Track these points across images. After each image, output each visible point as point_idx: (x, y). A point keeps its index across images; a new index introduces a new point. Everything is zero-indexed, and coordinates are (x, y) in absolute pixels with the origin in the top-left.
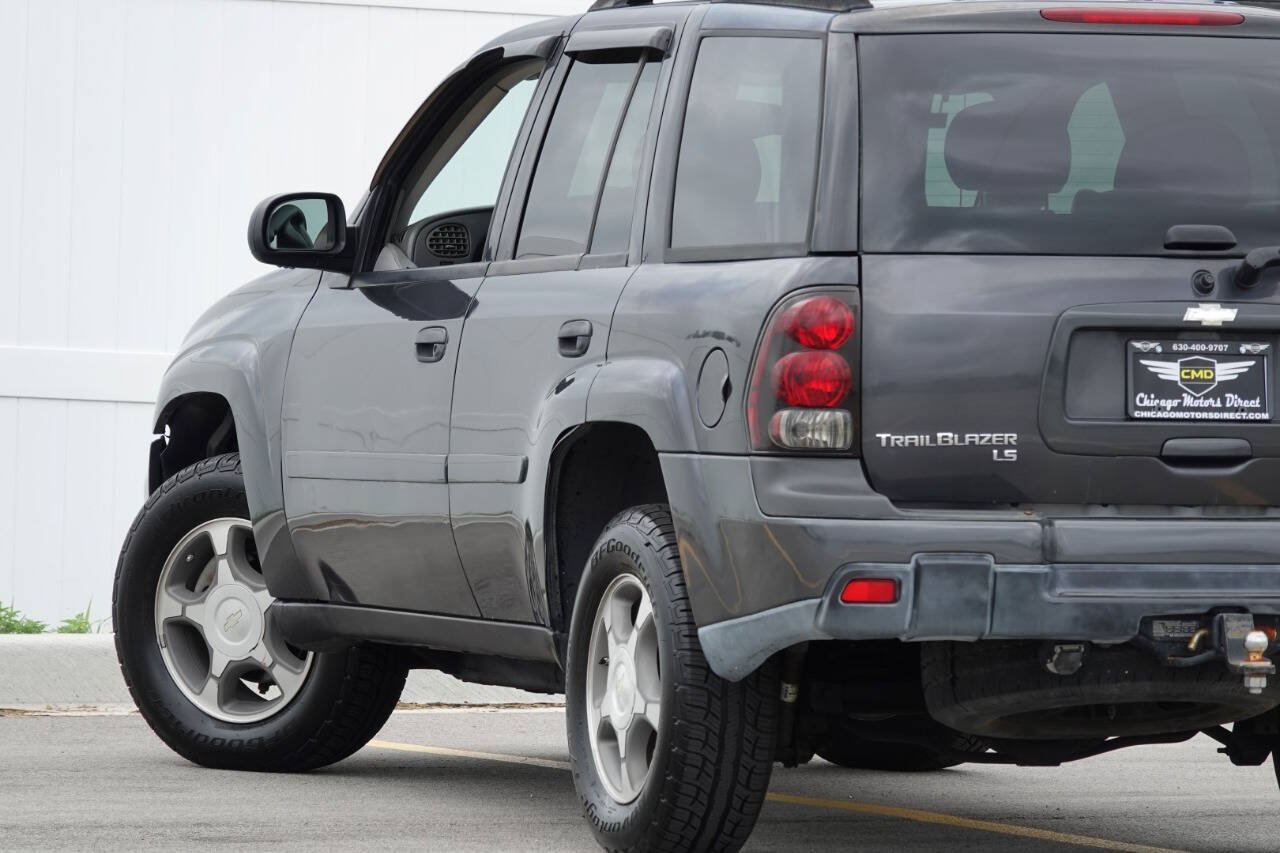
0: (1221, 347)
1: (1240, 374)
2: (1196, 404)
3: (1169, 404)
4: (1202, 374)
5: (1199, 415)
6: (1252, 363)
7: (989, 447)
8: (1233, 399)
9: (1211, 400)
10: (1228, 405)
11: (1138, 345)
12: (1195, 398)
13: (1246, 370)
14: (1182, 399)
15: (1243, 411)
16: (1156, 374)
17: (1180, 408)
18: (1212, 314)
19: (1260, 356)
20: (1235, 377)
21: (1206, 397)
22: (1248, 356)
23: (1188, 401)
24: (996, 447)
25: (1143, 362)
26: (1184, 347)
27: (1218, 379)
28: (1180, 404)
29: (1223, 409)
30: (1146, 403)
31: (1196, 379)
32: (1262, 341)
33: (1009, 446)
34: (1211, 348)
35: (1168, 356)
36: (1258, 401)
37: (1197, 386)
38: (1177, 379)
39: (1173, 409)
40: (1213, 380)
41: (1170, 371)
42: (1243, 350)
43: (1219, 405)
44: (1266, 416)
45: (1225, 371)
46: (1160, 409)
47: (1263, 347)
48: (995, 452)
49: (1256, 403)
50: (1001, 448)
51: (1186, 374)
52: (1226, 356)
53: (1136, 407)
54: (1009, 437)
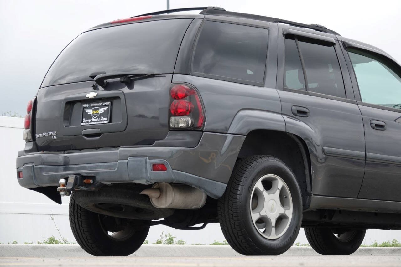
0: (100, 104)
1: (104, 111)
2: (96, 120)
3: (89, 121)
4: (96, 112)
5: (95, 123)
6: (107, 108)
7: (51, 136)
8: (102, 118)
9: (98, 119)
10: (101, 120)
11: (84, 105)
12: (95, 119)
13: (105, 110)
14: (92, 119)
15: (103, 121)
16: (87, 113)
17: (91, 122)
18: (92, 95)
19: (108, 106)
20: (103, 112)
21: (97, 118)
22: (105, 106)
23: (93, 120)
25: (85, 110)
26: (93, 105)
27: (100, 113)
28: (92, 120)
29: (100, 121)
30: (85, 121)
31: (95, 113)
32: (108, 101)
33: (55, 135)
34: (98, 104)
35: (90, 108)
36: (107, 118)
37: (95, 115)
38: (92, 114)
39: (90, 122)
40: (98, 113)
41: (90, 112)
42: (104, 104)
43: (99, 120)
44: (107, 122)
45: (102, 110)
46: (88, 122)
47: (108, 103)
48: (53, 137)
49: (106, 119)
50: (54, 136)
51: (94, 112)
52: (102, 107)
53: (82, 122)
54: (55, 133)
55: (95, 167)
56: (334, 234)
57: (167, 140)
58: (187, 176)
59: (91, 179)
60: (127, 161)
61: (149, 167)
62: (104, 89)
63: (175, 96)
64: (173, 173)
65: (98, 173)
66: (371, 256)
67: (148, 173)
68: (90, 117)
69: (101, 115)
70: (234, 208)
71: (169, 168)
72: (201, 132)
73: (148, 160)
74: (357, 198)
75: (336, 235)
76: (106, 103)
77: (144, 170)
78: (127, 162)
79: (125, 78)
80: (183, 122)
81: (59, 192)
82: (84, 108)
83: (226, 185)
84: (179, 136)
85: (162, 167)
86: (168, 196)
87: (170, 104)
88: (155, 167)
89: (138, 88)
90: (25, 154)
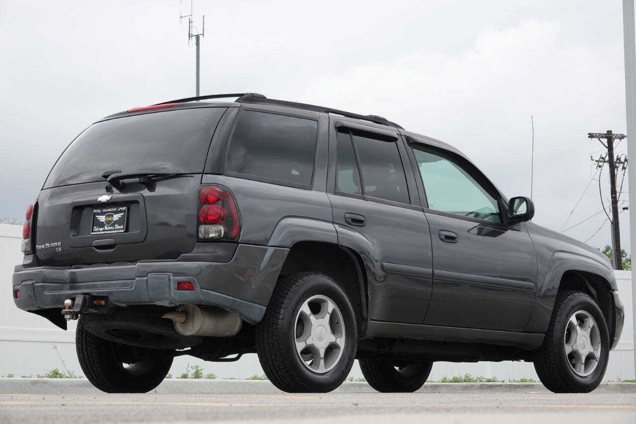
0: (115, 209)
1: (120, 218)
2: (109, 228)
3: (101, 229)
4: (110, 219)
5: (108, 232)
6: (123, 214)
7: (56, 247)
8: (117, 227)
9: (111, 227)
10: (115, 228)
11: (95, 211)
13: (121, 216)
14: (104, 227)
15: (118, 230)
16: (99, 220)
17: (104, 230)
18: (104, 198)
19: (124, 211)
20: (118, 219)
21: (110, 226)
22: (121, 211)
23: (106, 228)
24: (57, 247)
25: (97, 216)
26: (105, 210)
27: (114, 220)
29: (114, 230)
30: (96, 230)
31: (109, 220)
32: (124, 206)
33: (60, 246)
34: (112, 210)
35: (102, 214)
37: (108, 222)
38: (104, 221)
39: (102, 231)
41: (102, 218)
42: (119, 210)
43: (113, 228)
44: (123, 231)
45: (116, 217)
46: (100, 231)
47: (124, 208)
48: (57, 249)
49: (122, 227)
51: (107, 219)
52: (116, 212)
53: (93, 231)
54: (59, 244)
55: (108, 286)
56: (395, 367)
57: (195, 253)
58: (218, 297)
59: (103, 300)
60: (146, 278)
61: (173, 286)
62: (120, 191)
63: (204, 200)
64: (202, 293)
65: (111, 293)
66: (439, 394)
67: (172, 293)
68: (101, 225)
69: (116, 222)
70: (275, 336)
71: (197, 287)
72: (236, 244)
73: (172, 277)
74: (423, 324)
75: (397, 368)
76: (121, 208)
77: (167, 289)
78: (147, 280)
79: (144, 178)
80: (214, 231)
81: (64, 315)
82: (95, 214)
83: (266, 308)
84: (210, 249)
85: (189, 286)
86: (195, 321)
87: (199, 209)
88: (180, 286)
89: (161, 190)
90: (23, 269)
